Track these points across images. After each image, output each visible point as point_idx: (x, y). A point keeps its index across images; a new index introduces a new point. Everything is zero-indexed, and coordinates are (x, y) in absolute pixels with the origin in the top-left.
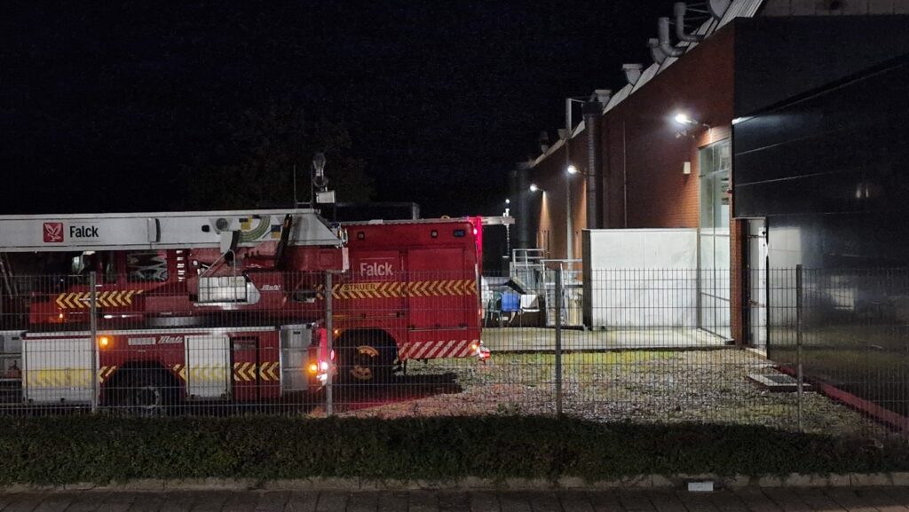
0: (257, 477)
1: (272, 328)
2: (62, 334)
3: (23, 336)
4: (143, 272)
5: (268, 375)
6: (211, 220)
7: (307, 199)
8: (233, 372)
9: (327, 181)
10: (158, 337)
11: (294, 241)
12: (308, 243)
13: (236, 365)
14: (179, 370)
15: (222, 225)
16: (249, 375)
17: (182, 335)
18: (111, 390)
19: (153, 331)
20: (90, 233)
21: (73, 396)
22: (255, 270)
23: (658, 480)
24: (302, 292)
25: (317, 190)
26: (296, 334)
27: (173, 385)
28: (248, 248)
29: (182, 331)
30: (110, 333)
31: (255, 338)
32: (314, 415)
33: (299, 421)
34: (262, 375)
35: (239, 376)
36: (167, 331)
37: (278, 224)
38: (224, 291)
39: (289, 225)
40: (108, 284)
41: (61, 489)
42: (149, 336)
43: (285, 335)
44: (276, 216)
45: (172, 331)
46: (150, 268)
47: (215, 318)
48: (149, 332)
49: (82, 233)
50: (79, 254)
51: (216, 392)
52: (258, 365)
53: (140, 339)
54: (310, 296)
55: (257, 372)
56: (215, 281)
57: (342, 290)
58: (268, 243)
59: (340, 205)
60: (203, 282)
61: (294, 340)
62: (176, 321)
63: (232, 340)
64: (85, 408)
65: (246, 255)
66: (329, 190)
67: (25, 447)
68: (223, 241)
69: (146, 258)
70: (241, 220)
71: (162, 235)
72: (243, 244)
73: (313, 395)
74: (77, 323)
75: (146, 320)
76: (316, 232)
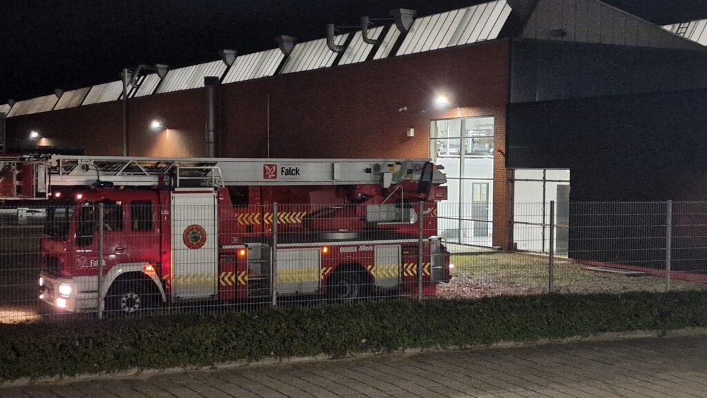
2: (300, 245)
5: (423, 271)
8: (404, 270)
10: (358, 246)
13: (405, 265)
14: (371, 269)
16: (412, 272)
17: (373, 245)
19: (355, 243)
20: (294, 172)
21: (304, 289)
27: (367, 280)
30: (329, 244)
31: (416, 247)
35: (407, 272)
36: (364, 242)
42: (353, 246)
45: (367, 242)
48: (353, 243)
51: (392, 284)
52: (418, 265)
53: (347, 247)
55: (417, 269)
63: (403, 248)
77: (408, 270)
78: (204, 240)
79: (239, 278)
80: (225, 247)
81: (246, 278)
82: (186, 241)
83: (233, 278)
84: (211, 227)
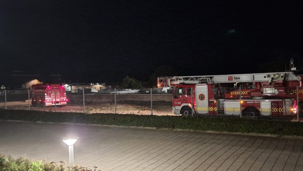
0: (279, 134)
1: (282, 100)
2: (233, 100)
3: (224, 100)
4: (250, 87)
5: (281, 111)
6: (266, 75)
7: (289, 69)
8: (272, 110)
9: (294, 65)
10: (254, 101)
11: (287, 79)
12: (291, 80)
13: (273, 108)
14: (259, 109)
15: (269, 76)
16: (276, 111)
17: (260, 101)
18: (243, 112)
20: (238, 78)
21: (235, 114)
22: (277, 86)
24: (289, 91)
25: (291, 67)
26: (288, 101)
27: (258, 113)
28: (275, 81)
29: (259, 100)
30: (243, 100)
31: (277, 102)
32: (293, 121)
33: (290, 122)
34: (279, 111)
35: (273, 111)
36: (256, 100)
37: (283, 75)
38: (269, 91)
39: (286, 76)
40: (242, 90)
41: (234, 133)
42: (252, 101)
43: (285, 102)
44: (282, 74)
45: (257, 100)
46: (252, 86)
47: (267, 97)
48: (252, 100)
49: (236, 78)
50: (235, 83)
51: (268, 114)
52: (278, 109)
53: (250, 102)
54: (291, 93)
56: (267, 89)
57: (300, 91)
58: (281, 80)
59: (297, 71)
60: (264, 89)
61: (287, 103)
62: (258, 98)
63: (272, 103)
64: (239, 116)
65: (275, 83)
66: (294, 67)
67: (226, 124)
68: (269, 80)
69: (250, 84)
70: (273, 75)
71: (255, 79)
72: (274, 80)
73: (293, 116)
74: (236, 98)
75: (251, 98)
76: (292, 77)
77: (274, 110)
78: (204, 98)
79: (215, 109)
80: (210, 100)
81: (217, 109)
82: (199, 98)
83: (213, 109)
84: (206, 94)
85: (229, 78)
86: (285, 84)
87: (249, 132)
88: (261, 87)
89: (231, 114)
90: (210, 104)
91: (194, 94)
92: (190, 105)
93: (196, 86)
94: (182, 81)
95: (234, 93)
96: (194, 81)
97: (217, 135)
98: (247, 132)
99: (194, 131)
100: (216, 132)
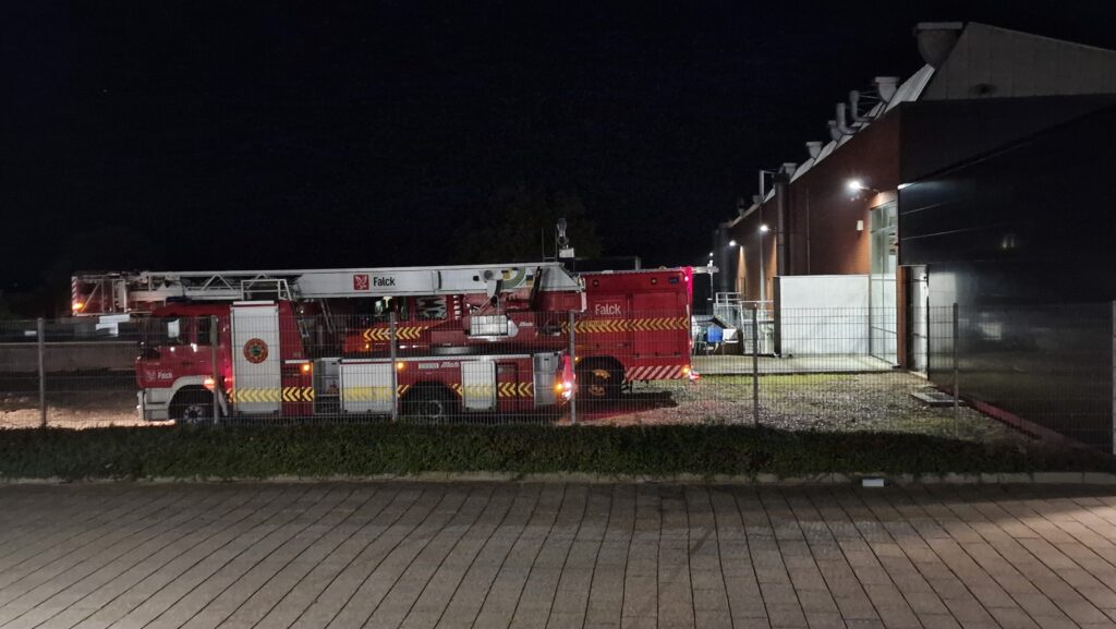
0: (518, 471)
1: (528, 356)
2: (369, 360)
3: (340, 361)
4: (429, 312)
5: (525, 393)
6: (480, 272)
7: (552, 255)
8: (498, 389)
9: (567, 241)
10: (441, 362)
11: (543, 288)
12: (555, 289)
13: (500, 385)
14: (457, 388)
15: (488, 275)
16: (510, 392)
17: (459, 361)
18: (406, 403)
19: (438, 358)
20: (388, 282)
21: (377, 408)
22: (514, 310)
23: (838, 477)
24: (552, 327)
25: (560, 247)
26: (546, 360)
27: (453, 400)
28: (508, 294)
29: (460, 358)
30: (405, 359)
31: (514, 363)
32: (561, 423)
33: (550, 429)
34: (521, 393)
35: (503, 393)
36: (449, 358)
37: (531, 274)
38: (489, 327)
39: (540, 276)
40: (402, 322)
41: (370, 478)
42: (435, 362)
43: (538, 360)
44: (530, 268)
45: (452, 358)
46: (434, 309)
47: (483, 348)
48: (435, 358)
49: (383, 282)
50: (380, 298)
51: (485, 406)
52: (517, 385)
53: (427, 364)
54: (557, 331)
55: (516, 389)
56: (483, 319)
57: (582, 325)
58: (524, 289)
59: (578, 259)
60: (474, 320)
61: (544, 365)
62: (453, 350)
63: (496, 365)
64: (388, 417)
65: (507, 299)
66: (570, 247)
67: (343, 446)
68: (489, 288)
69: (430, 301)
70: (503, 272)
71: (443, 283)
72: (505, 290)
73: (560, 408)
74: (380, 352)
75: (431, 349)
76: (561, 281)
77: (504, 390)
78: (266, 355)
79: (305, 394)
80: (287, 362)
81: (312, 394)
82: (247, 354)
83: (297, 394)
84: (272, 341)
85: (355, 282)
86: (539, 302)
87: (422, 469)
88: (464, 312)
89: (362, 409)
90: (289, 376)
91: (226, 339)
92: (209, 382)
93: (232, 309)
94: (176, 291)
95: (375, 334)
96: (227, 292)
97: (308, 488)
98: (414, 473)
99: (221, 479)
100: (306, 480)
